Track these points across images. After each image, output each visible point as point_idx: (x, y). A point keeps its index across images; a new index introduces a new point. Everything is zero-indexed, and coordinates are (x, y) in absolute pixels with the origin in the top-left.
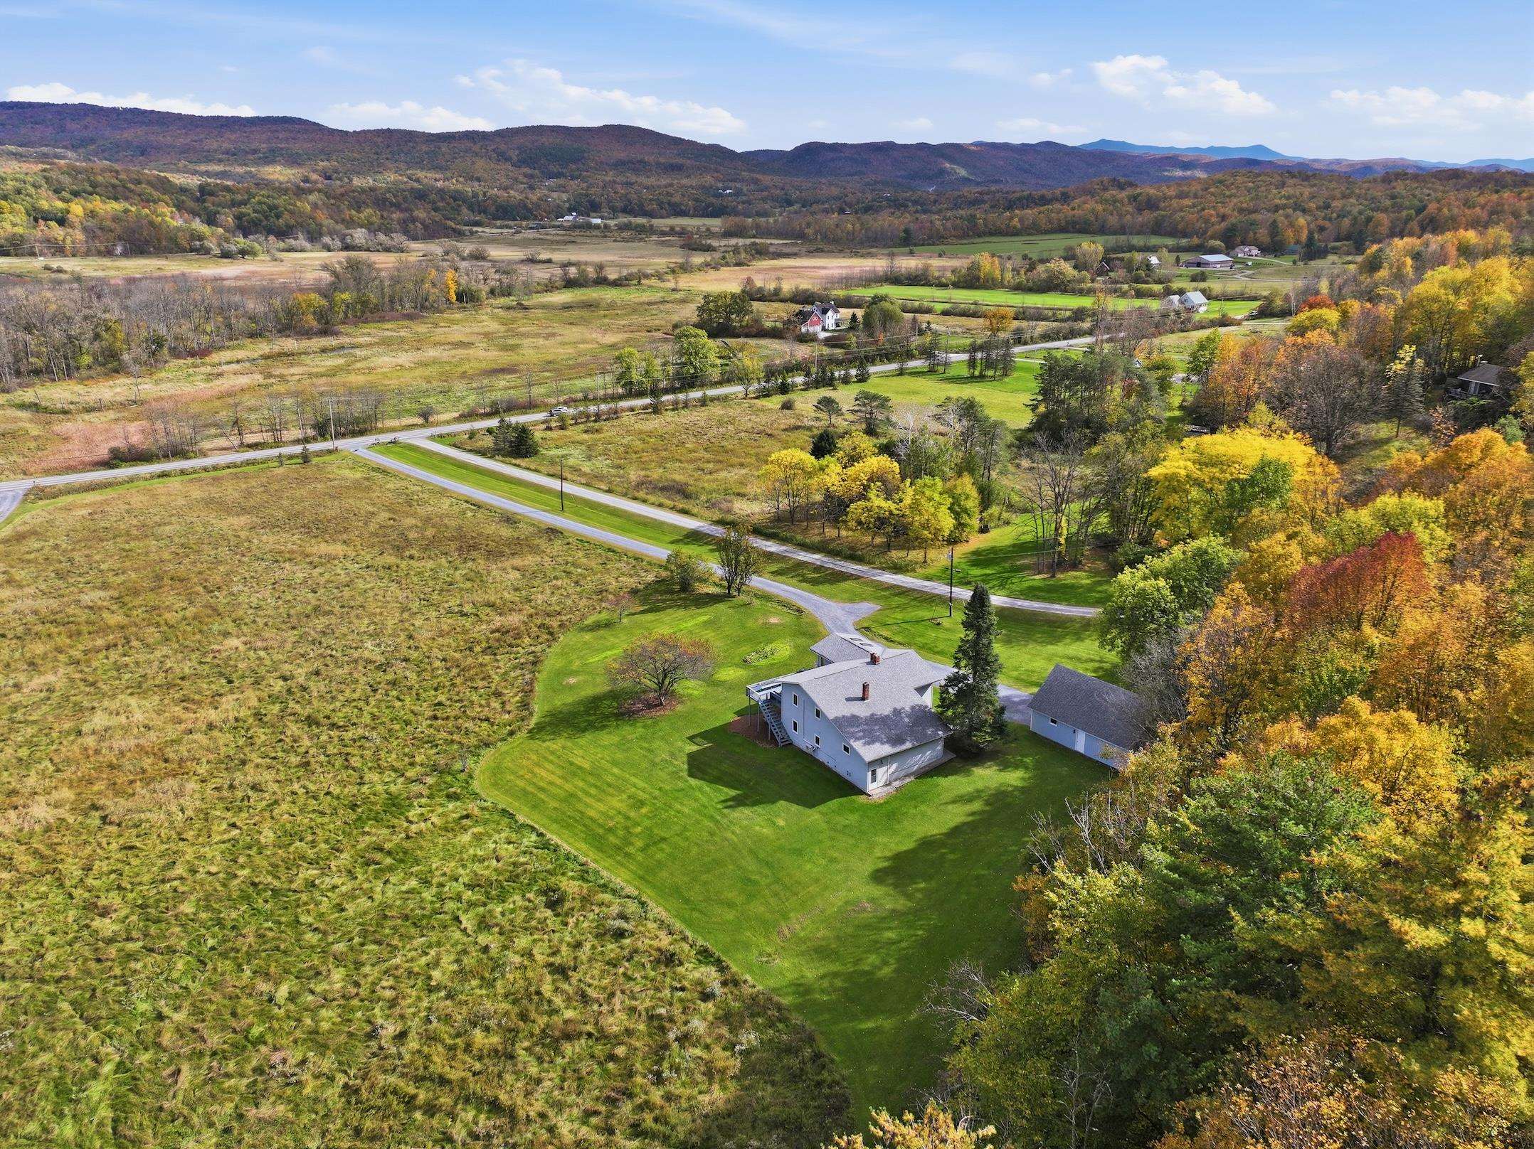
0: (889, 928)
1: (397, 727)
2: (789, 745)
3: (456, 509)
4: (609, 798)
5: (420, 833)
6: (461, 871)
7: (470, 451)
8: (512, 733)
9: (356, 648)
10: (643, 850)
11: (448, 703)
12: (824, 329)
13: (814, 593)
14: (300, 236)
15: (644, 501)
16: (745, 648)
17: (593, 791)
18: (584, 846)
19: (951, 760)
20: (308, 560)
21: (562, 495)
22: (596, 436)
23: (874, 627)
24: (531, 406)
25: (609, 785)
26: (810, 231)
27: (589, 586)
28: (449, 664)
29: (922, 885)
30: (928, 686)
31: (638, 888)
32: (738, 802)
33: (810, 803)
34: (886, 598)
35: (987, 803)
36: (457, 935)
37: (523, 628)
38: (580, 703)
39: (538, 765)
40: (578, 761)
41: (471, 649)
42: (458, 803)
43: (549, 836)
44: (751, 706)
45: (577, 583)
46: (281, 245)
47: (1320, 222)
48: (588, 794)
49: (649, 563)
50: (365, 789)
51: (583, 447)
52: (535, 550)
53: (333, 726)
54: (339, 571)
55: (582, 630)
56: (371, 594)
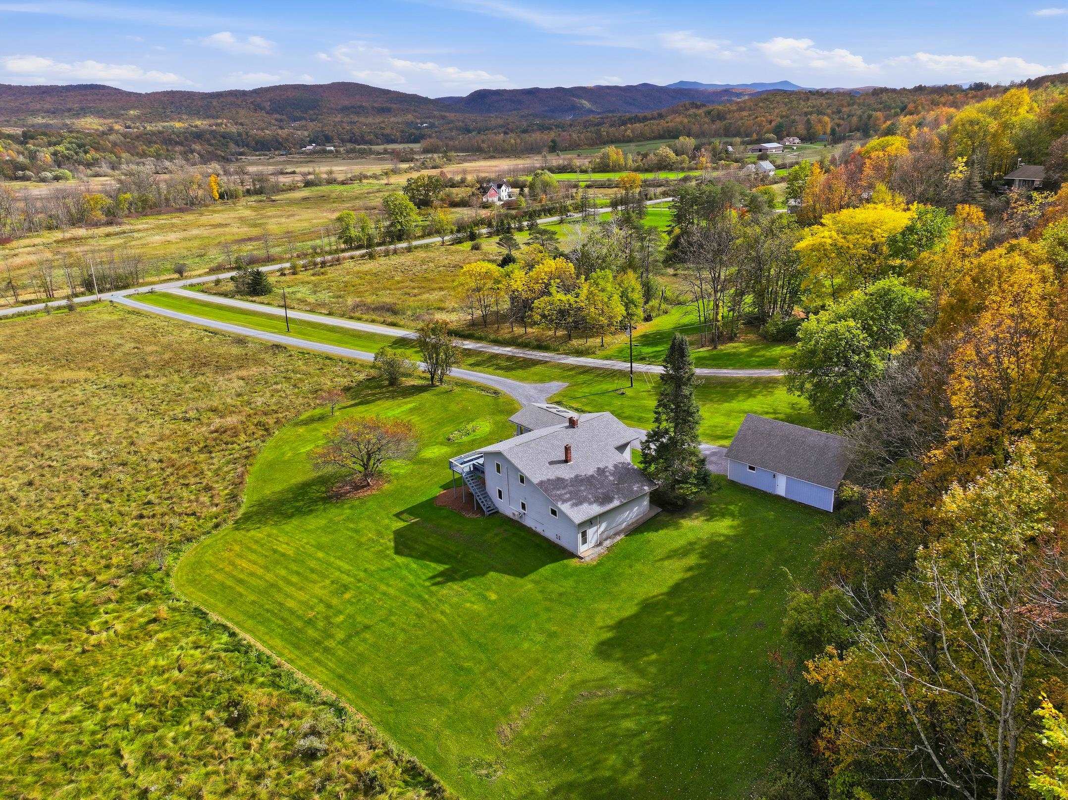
0: (626, 716)
1: (101, 529)
2: (496, 513)
3: (196, 337)
4: (311, 585)
5: (98, 646)
6: (136, 688)
7: (215, 294)
8: (217, 526)
9: (76, 457)
10: (344, 642)
11: (157, 501)
12: (500, 199)
13: (508, 377)
14: (104, 165)
15: (359, 319)
16: (448, 429)
17: (295, 579)
18: (278, 643)
19: (658, 514)
20: (50, 385)
21: (287, 320)
22: (322, 277)
23: (565, 401)
24: (269, 260)
25: (313, 571)
26: (484, 146)
27: (306, 387)
28: (164, 465)
29: (654, 657)
30: (625, 445)
31: (337, 691)
32: (448, 577)
33: (521, 572)
34: (573, 376)
35: (703, 556)
36: (115, 775)
37: (240, 427)
38: (289, 490)
39: (240, 556)
40: (282, 548)
41: (188, 449)
42: (148, 606)
43: (242, 634)
44: (455, 480)
45: (295, 386)
46: (89, 172)
47: (837, 121)
48: (289, 583)
49: (362, 366)
50: (50, 599)
51: (311, 286)
52: (258, 362)
53: (33, 534)
54: (77, 392)
55: (296, 424)
56: (104, 408)
